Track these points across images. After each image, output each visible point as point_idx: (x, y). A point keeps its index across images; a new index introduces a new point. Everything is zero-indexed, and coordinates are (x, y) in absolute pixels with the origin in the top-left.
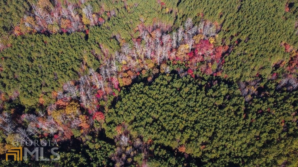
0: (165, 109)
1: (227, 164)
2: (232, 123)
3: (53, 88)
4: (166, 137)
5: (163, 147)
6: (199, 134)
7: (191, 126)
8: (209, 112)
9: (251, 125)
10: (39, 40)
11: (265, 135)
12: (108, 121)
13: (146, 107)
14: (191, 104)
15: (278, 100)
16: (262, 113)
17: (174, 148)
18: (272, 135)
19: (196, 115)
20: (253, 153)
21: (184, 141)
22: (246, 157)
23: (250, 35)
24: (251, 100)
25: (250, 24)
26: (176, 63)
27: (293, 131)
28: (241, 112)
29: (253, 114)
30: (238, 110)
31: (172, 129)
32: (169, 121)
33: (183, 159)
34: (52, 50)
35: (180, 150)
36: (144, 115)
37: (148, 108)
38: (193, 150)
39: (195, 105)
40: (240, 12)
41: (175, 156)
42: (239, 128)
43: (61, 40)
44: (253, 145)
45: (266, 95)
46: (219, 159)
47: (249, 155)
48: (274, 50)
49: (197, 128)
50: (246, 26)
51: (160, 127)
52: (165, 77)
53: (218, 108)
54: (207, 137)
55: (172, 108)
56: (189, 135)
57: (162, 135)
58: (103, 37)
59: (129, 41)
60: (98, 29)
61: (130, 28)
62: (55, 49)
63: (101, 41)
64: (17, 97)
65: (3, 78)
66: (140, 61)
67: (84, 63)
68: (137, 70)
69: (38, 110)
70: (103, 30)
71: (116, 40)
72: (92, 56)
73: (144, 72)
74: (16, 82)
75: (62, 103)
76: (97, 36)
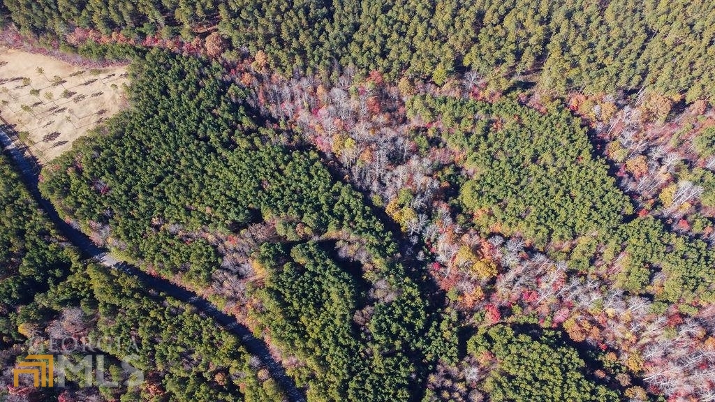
10: (577, 147)
12: (492, 333)
58: (644, 250)
59: (664, 302)
60: (656, 231)
61: (693, 291)
62: (574, 182)
63: (632, 249)
64: (468, 176)
65: (486, 138)
66: (633, 339)
67: (574, 243)
68: (610, 342)
69: (461, 218)
70: (659, 242)
71: (651, 277)
72: (593, 250)
73: (611, 357)
74: (488, 162)
75: (486, 250)
76: (639, 239)
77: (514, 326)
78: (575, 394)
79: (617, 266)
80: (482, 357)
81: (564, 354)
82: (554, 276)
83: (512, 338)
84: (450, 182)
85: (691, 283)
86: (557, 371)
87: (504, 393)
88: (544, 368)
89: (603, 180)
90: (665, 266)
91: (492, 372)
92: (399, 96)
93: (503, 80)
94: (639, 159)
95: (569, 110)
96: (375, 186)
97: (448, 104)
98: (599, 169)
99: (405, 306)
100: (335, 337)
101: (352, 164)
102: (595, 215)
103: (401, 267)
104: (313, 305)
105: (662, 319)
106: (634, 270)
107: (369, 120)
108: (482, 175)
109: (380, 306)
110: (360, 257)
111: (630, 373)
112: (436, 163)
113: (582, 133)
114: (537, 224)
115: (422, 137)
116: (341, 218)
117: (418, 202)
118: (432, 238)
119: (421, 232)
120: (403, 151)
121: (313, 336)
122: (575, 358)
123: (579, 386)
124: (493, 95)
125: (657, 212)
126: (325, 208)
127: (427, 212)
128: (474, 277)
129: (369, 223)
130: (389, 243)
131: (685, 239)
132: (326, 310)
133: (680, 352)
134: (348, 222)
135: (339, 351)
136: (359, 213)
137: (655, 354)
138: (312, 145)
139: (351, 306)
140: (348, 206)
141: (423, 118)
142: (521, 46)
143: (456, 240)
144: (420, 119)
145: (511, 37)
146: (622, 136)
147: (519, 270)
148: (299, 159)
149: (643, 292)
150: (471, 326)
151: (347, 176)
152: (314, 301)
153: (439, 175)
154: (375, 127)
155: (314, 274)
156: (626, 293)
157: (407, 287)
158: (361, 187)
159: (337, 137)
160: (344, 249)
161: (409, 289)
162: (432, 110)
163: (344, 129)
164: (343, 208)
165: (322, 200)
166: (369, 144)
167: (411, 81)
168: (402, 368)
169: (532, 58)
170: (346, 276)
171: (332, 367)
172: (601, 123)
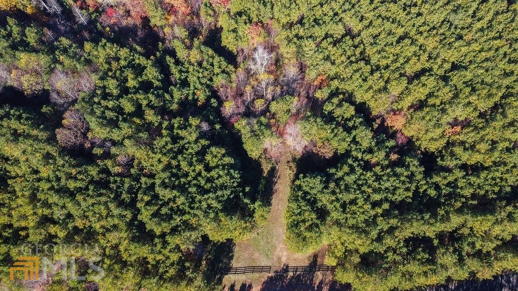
5: (349, 98)
7: (442, 72)
17: (374, 113)
31: (389, 65)
32: (386, 45)
33: (392, 143)
36: (325, 14)
39: (471, 24)
41: (373, 129)
49: (455, 81)
51: (358, 51)
54: (476, 109)
57: (357, 71)
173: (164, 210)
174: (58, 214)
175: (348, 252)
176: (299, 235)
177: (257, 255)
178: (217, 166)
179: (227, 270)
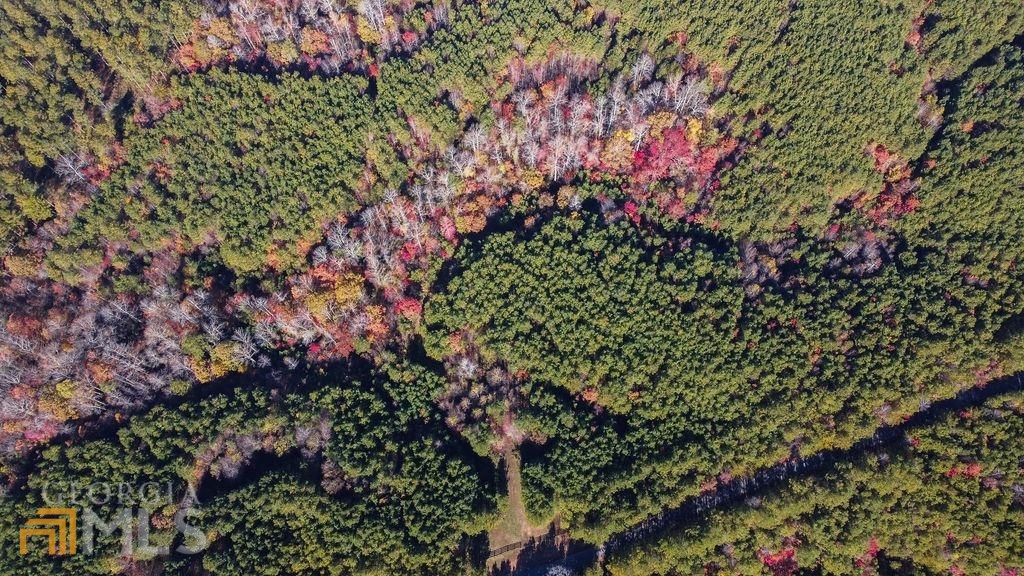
0: (560, 304)
1: (679, 435)
2: (706, 348)
3: (297, 232)
4: (557, 369)
5: (549, 388)
6: (630, 368)
7: (616, 347)
8: (658, 319)
9: (745, 355)
10: (250, 93)
11: (771, 378)
12: (431, 320)
13: (518, 296)
14: (622, 295)
15: (820, 299)
16: (775, 331)
17: (572, 393)
18: (785, 381)
19: (629, 324)
20: (737, 415)
21: (595, 380)
22: (720, 422)
23: (797, 117)
24: (761, 295)
25: (802, 84)
26: (599, 179)
27: (833, 374)
28: (728, 324)
29: (755, 330)
30: (725, 319)
31: (573, 350)
32: (568, 332)
33: (591, 416)
34: (286, 124)
35: (586, 397)
36: (512, 315)
37: (522, 299)
38: (615, 401)
39: (630, 299)
40: (783, 46)
41: (573, 409)
42: (718, 360)
43: (307, 95)
44: (741, 398)
45: (796, 287)
46: (664, 422)
47: (729, 419)
48: (844, 167)
49: (627, 352)
50: (790, 90)
51: (547, 344)
52: (568, 222)
53: (679, 310)
54: (647, 375)
55: (575, 303)
56: (607, 367)
57: (550, 363)
58: (417, 96)
59: (484, 111)
60: (403, 69)
61: (486, 74)
62: (294, 123)
63: (411, 108)
64: (213, 247)
65: (173, 196)
66: (509, 166)
67: (369, 166)
68: (501, 192)
69: (267, 285)
70: (416, 75)
71: (451, 107)
72: (390, 149)
73: (517, 200)
74: (208, 211)
75: (326, 275)
76: (401, 93)
77: (435, 289)
78: (539, 261)
79: (420, 135)
80: (454, 346)
81: (491, 249)
82: (398, 211)
83: (448, 300)
84: (209, 275)
85: (477, 71)
86: (506, 266)
87: (505, 340)
88: (498, 281)
89: (310, 89)
90: (446, 85)
91: (476, 343)
92: (32, 282)
93: (99, 129)
94: (306, 34)
95: (194, 73)
96: (157, 381)
97: (89, 220)
98: (294, 85)
99: (346, 414)
100: (343, 531)
101: (103, 399)
102: (350, 123)
103: (292, 397)
104: (284, 545)
105: (502, 124)
106: (435, 120)
107: (45, 343)
108: (222, 228)
109: (331, 449)
110: (250, 448)
111: (542, 190)
112: (170, 279)
113: (235, 77)
114: (325, 195)
115: (119, 280)
116: (178, 452)
117: (214, 331)
118: (274, 336)
119: (258, 347)
120: (124, 316)
121: (326, 561)
122: (501, 239)
123: (532, 252)
124: (113, 154)
125: (381, 56)
126: (149, 470)
127: (234, 325)
128: (352, 307)
129: (208, 414)
130: (250, 399)
131: (426, 46)
132: (299, 529)
133: (543, 128)
134: (190, 444)
135: (364, 532)
136: (183, 422)
137: (534, 153)
138: (35, 449)
139: (311, 490)
140: (164, 434)
141: (89, 263)
142: (60, 77)
143: (293, 305)
144: (89, 269)
145: (38, 83)
146: (267, 34)
147: (371, 247)
148: (46, 478)
149: (464, 124)
150: (411, 341)
151: (117, 416)
152: (279, 541)
153: (191, 284)
154: (63, 339)
155: (240, 526)
156: (456, 144)
157: (323, 400)
158: (145, 402)
159: (43, 405)
160: (226, 467)
161: (328, 399)
162: (85, 246)
163: (36, 387)
164: (164, 443)
165: (134, 469)
166: (84, 361)
167: (19, 252)
168: (423, 455)
169: (90, 75)
170: (266, 479)
171: (379, 550)
172: (235, 47)
173: (428, 523)
174: (346, 549)
175: (576, 515)
176: (535, 513)
177: (507, 536)
178: (458, 476)
179: (487, 554)
